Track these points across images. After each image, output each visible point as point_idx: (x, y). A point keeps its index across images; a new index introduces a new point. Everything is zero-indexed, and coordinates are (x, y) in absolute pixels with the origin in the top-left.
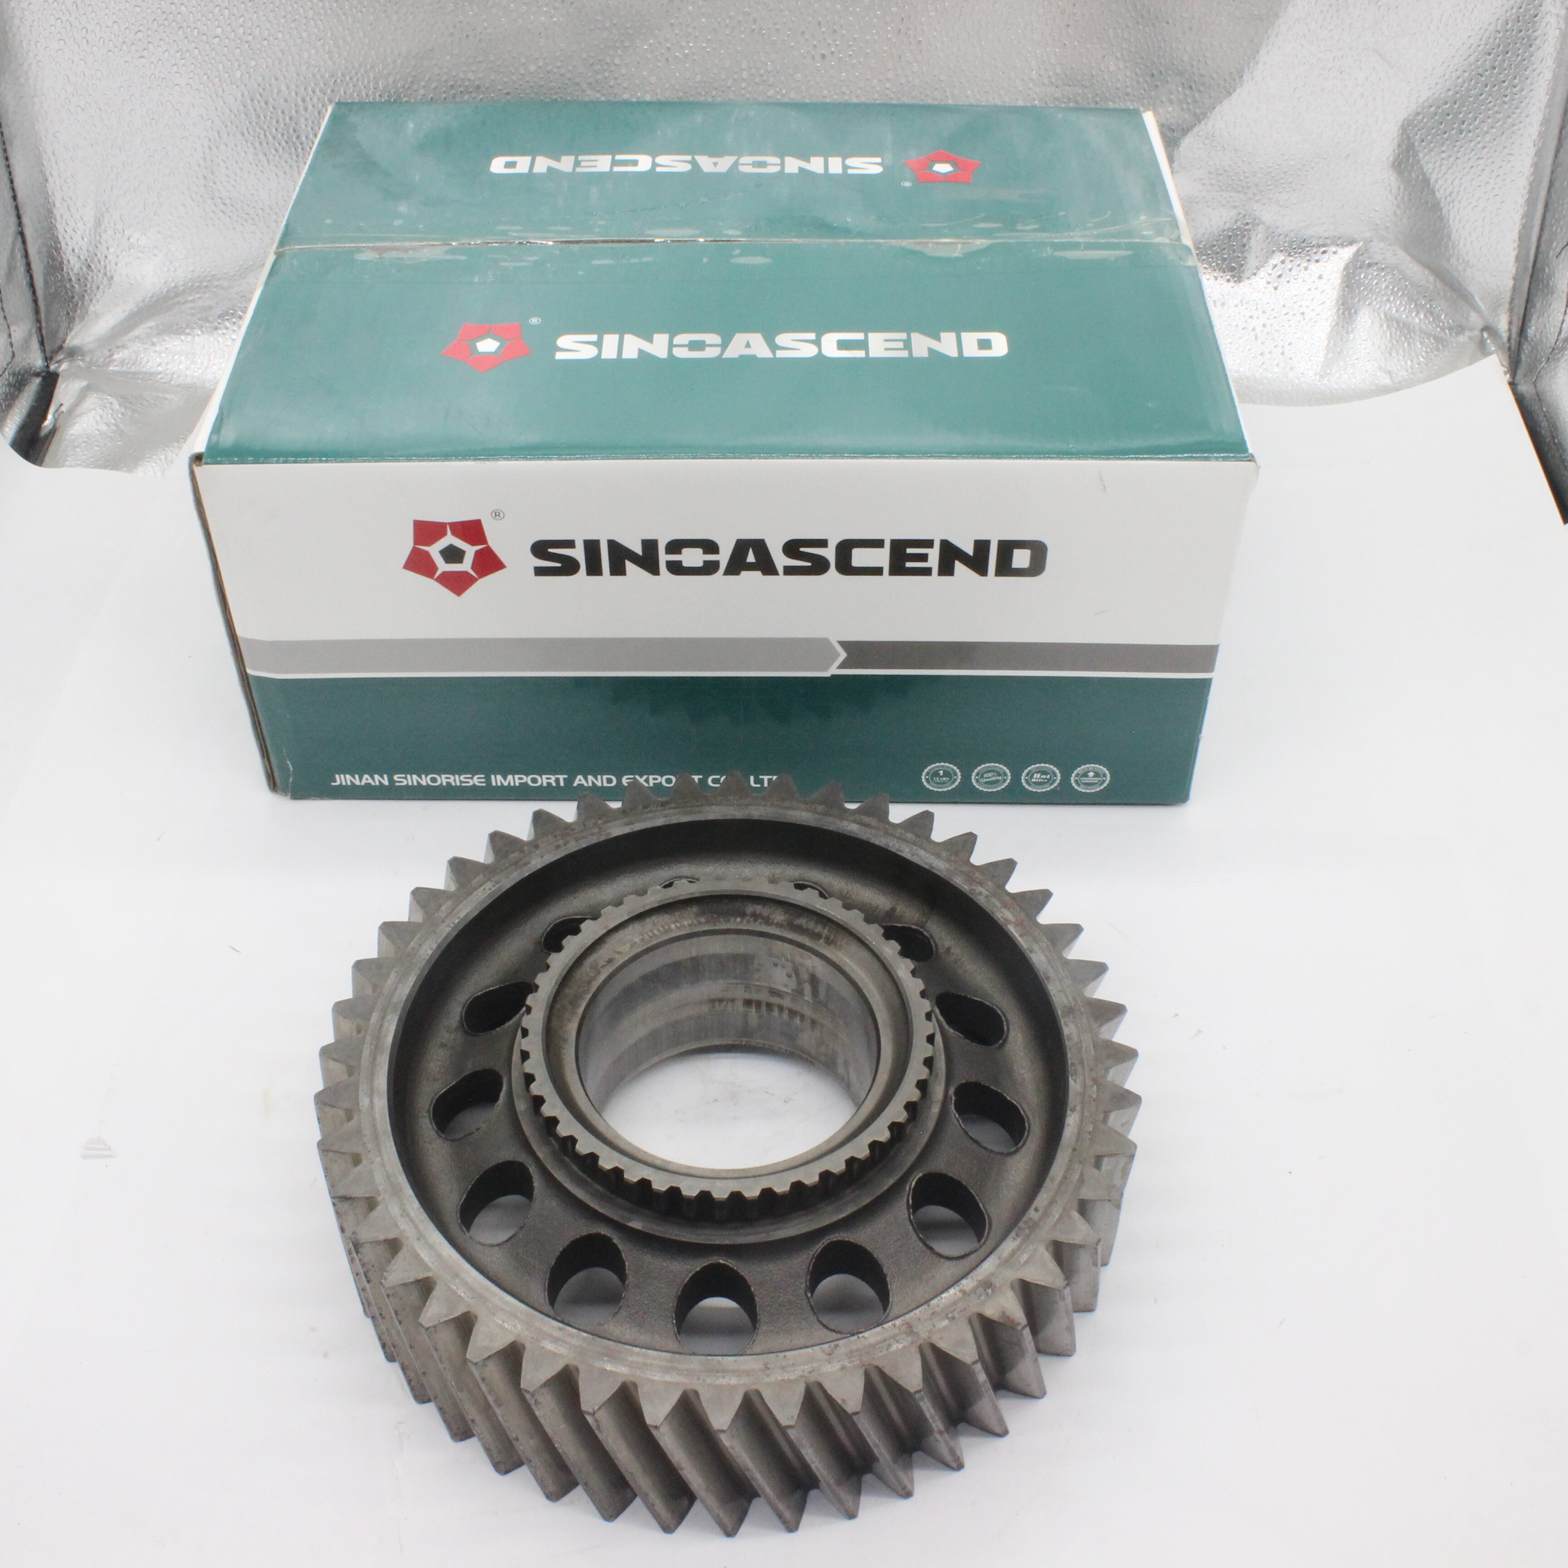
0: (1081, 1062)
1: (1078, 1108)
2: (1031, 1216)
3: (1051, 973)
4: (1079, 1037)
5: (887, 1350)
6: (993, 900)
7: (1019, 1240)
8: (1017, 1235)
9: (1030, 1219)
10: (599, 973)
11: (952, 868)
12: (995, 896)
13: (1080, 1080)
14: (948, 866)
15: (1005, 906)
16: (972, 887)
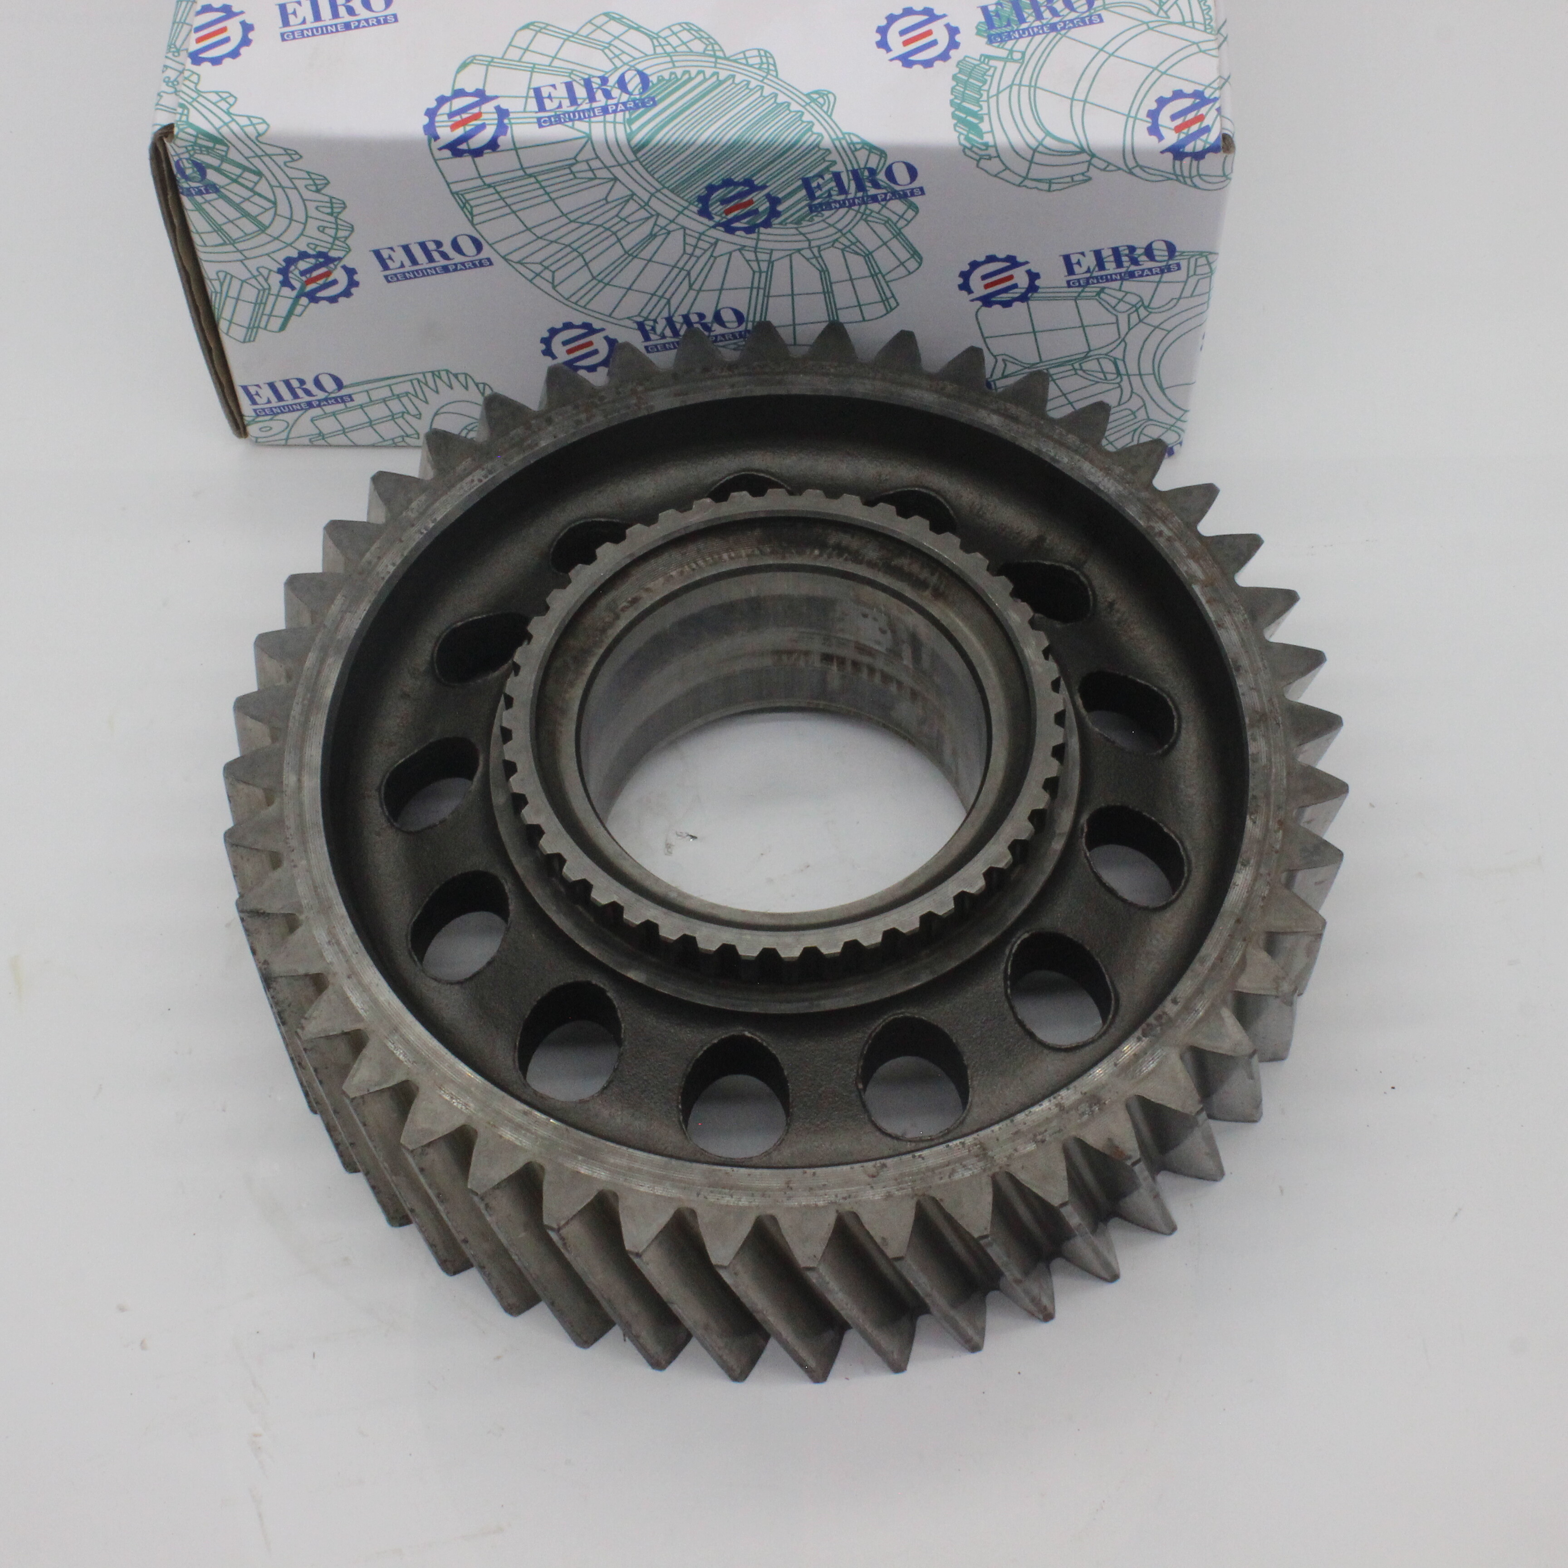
0: (1267, 796)
1: (1252, 861)
2: (1166, 1010)
3: (1244, 662)
4: (1269, 760)
5: (950, 1177)
6: (1177, 544)
7: (1145, 1040)
8: (1145, 1034)
9: (1165, 1013)
10: (617, 617)
11: (1126, 493)
12: (1180, 540)
13: (1260, 820)
14: (1121, 488)
15: (1193, 555)
16: (1152, 524)
